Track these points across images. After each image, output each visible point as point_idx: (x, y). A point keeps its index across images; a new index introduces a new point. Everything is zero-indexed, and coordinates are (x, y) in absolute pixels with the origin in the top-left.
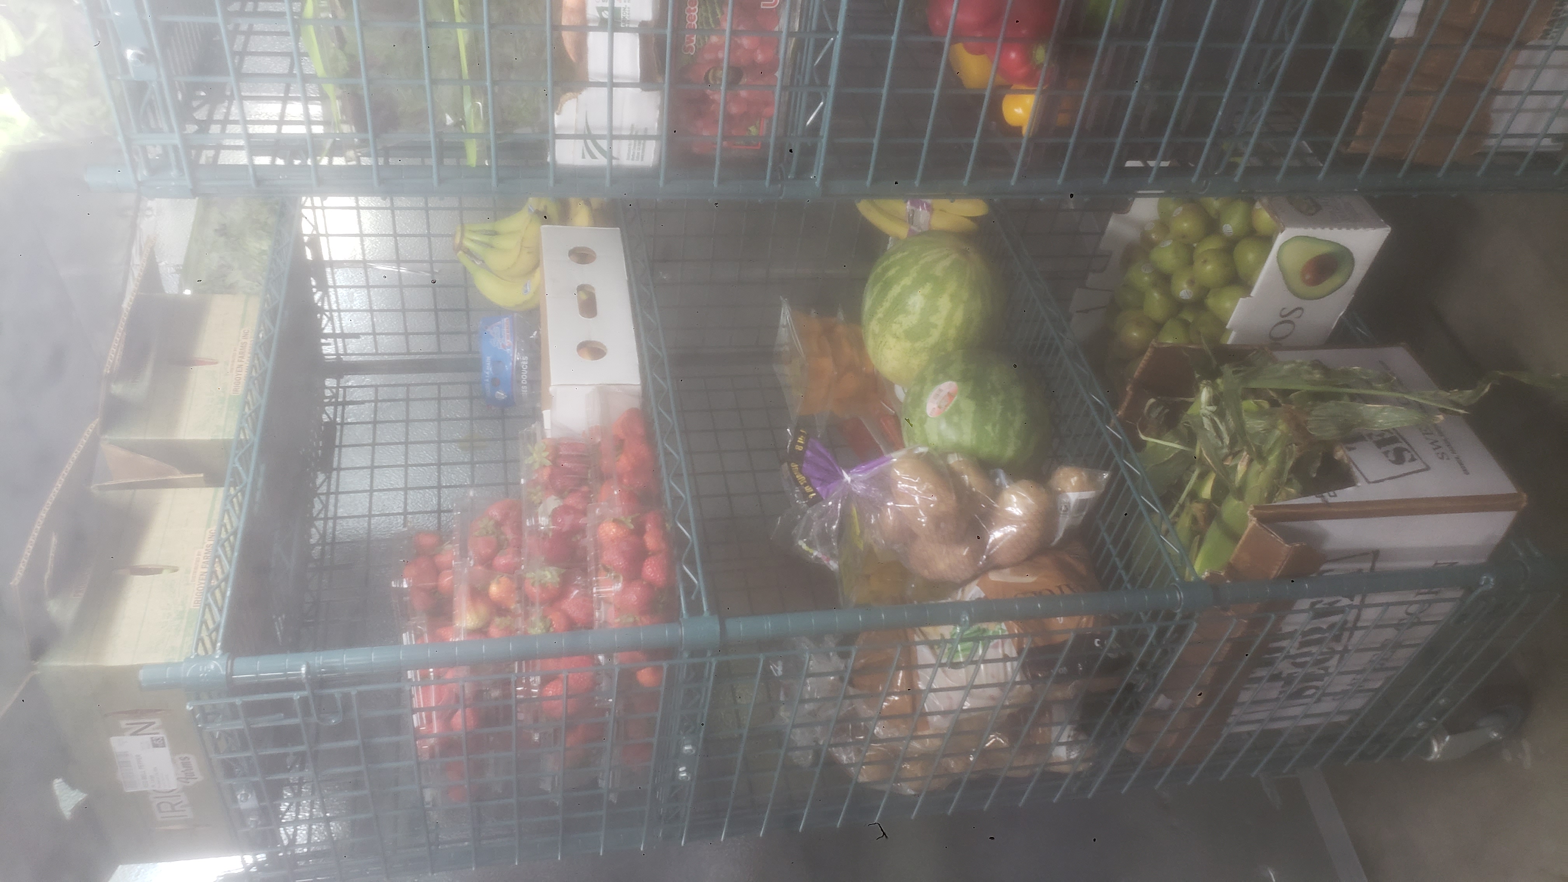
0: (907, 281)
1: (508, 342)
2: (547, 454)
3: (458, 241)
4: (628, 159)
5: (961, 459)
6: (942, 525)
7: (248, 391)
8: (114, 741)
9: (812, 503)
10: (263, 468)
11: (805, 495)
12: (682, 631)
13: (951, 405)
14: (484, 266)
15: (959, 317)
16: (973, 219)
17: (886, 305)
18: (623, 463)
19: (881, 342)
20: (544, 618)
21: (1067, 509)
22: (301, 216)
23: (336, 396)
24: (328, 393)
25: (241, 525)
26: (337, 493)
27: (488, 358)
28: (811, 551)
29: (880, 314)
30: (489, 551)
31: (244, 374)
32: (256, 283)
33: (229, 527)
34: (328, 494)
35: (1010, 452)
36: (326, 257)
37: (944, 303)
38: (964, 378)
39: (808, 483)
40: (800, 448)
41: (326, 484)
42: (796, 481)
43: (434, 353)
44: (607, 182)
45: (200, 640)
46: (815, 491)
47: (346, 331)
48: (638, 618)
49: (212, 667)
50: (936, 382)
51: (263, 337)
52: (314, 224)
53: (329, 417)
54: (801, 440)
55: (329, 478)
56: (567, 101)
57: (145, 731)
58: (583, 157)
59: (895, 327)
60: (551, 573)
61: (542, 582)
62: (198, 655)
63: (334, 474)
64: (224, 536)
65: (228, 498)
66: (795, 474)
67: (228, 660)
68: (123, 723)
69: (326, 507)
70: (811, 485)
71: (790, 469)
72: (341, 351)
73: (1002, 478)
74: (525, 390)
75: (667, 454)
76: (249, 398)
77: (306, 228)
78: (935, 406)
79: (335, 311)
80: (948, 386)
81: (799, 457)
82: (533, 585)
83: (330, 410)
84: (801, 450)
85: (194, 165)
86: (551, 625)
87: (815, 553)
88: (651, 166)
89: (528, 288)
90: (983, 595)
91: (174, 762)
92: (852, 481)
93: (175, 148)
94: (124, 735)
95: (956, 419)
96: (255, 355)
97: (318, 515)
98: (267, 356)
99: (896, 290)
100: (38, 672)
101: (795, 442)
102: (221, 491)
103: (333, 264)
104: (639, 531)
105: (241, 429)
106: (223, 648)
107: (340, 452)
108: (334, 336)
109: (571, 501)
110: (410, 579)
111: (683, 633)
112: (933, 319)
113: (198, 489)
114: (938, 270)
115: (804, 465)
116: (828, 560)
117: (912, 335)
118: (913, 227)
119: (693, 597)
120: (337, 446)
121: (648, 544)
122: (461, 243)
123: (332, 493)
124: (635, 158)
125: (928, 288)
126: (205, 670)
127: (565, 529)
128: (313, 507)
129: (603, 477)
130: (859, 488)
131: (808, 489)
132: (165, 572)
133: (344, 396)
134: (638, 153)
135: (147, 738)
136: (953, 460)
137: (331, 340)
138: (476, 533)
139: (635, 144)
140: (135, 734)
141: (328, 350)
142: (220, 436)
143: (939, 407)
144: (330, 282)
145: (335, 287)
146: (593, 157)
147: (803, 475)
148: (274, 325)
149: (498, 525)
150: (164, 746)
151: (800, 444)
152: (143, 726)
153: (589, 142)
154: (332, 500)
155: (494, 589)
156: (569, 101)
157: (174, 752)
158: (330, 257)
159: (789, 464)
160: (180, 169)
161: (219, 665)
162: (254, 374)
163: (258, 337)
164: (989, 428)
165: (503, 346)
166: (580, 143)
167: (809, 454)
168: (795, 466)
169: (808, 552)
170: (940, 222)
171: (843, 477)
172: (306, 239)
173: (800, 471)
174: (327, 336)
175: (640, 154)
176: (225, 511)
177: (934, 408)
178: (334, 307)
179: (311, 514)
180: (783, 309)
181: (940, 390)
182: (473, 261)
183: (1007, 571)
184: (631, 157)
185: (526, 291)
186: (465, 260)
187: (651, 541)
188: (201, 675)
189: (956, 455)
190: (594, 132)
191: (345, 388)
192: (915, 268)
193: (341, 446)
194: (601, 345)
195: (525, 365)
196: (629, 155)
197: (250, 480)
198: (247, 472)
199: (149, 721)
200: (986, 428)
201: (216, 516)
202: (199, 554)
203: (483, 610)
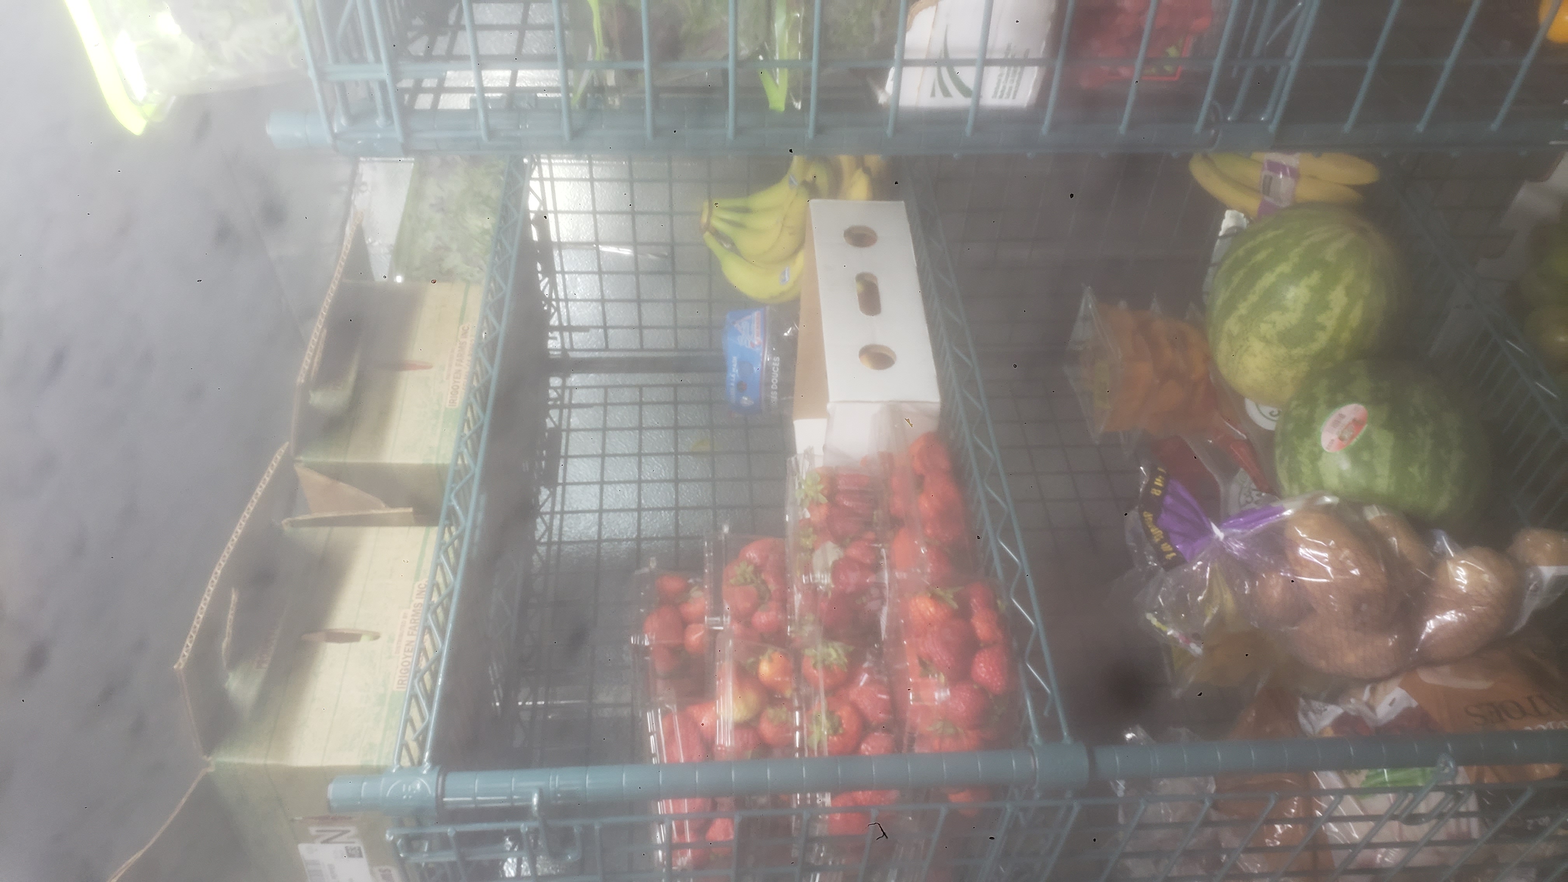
0: (1284, 268)
1: (757, 340)
2: (820, 487)
3: (704, 220)
4: (994, 96)
5: (1384, 514)
6: (1364, 607)
7: (468, 405)
8: (303, 849)
9: (1170, 566)
10: (483, 502)
11: (1160, 555)
12: (1035, 762)
13: (1358, 437)
14: (734, 250)
15: (1356, 316)
16: (1356, 188)
17: (1253, 298)
18: (925, 505)
19: (1241, 346)
20: (830, 714)
21: (1537, 589)
22: (530, 189)
23: (561, 397)
24: (553, 394)
25: (458, 587)
26: (563, 512)
27: (735, 359)
28: (1164, 628)
29: (1243, 309)
30: (748, 605)
31: (462, 382)
32: (478, 269)
33: (442, 586)
34: (552, 513)
35: (1443, 503)
36: (554, 238)
37: (1338, 297)
38: (1374, 400)
39: (1166, 539)
40: (1157, 493)
41: (550, 499)
42: (1149, 535)
43: (671, 350)
44: (968, 130)
45: (404, 745)
46: (1175, 550)
47: (573, 324)
48: (960, 730)
49: (419, 786)
50: (1333, 404)
51: (485, 337)
52: (541, 197)
53: (554, 422)
54: (1159, 482)
55: (553, 495)
56: (921, 10)
57: (337, 840)
58: (933, 94)
59: (1264, 328)
60: (836, 651)
61: (826, 663)
62: (401, 768)
63: (559, 489)
64: (435, 599)
65: (442, 548)
66: (1149, 526)
67: (439, 776)
68: (313, 830)
69: (549, 529)
70: (1169, 543)
71: (1142, 519)
72: (567, 346)
73: (1444, 543)
74: (774, 396)
75: (991, 502)
76: (469, 414)
77: (533, 204)
78: (1335, 437)
79: (562, 300)
80: (1351, 411)
81: (1155, 505)
82: (815, 666)
83: (554, 413)
84: (1158, 494)
85: (407, 112)
86: (841, 725)
87: (1170, 633)
88: (1025, 105)
89: (786, 276)
90: (1414, 704)
91: (372, 873)
92: (1226, 538)
93: (383, 85)
94: (313, 843)
95: (1366, 456)
96: (477, 360)
97: (540, 539)
98: (491, 360)
99: (1268, 279)
100: (211, 770)
101: (1151, 485)
102: (434, 532)
103: (561, 245)
104: (964, 613)
105: (459, 454)
106: (434, 761)
107: (566, 463)
108: (561, 328)
109: (854, 552)
110: (652, 634)
111: (1037, 767)
112: (1321, 319)
113: (406, 529)
114: (1330, 254)
115: (1163, 515)
116: (1188, 641)
117: (1287, 338)
118: (1268, 199)
119: (1046, 713)
120: (563, 457)
121: (979, 631)
122: (709, 222)
123: (557, 513)
124: (1005, 95)
125: (1315, 278)
126: (409, 789)
127: (849, 589)
128: (535, 528)
129: (896, 522)
130: (1237, 547)
131: (1166, 547)
132: (364, 639)
133: (570, 399)
134: (1011, 88)
135: (341, 847)
136: (1373, 514)
137: (557, 334)
138: (732, 581)
139: (1008, 74)
140: (327, 841)
141: (554, 344)
142: (434, 460)
143: (1341, 439)
144: (558, 268)
145: (563, 272)
146: (946, 93)
147: (1160, 529)
148: (500, 322)
149: (758, 570)
150: (361, 856)
151: (1157, 487)
152: (336, 834)
153: (944, 71)
154: (556, 522)
155: (765, 669)
156: (924, 11)
157: (372, 863)
158: (559, 238)
159: (1141, 512)
160: (388, 115)
161: (426, 784)
162: (475, 383)
163: (481, 336)
164: (1414, 470)
165: (753, 344)
166: (931, 73)
167: (1169, 500)
168: (1148, 516)
169: (1160, 630)
170: (1307, 191)
171: (1211, 532)
172: (532, 216)
173: (1155, 522)
174: (554, 329)
175: (1013, 90)
176: (438, 565)
177: (1332, 440)
178: (561, 295)
179: (534, 537)
180: (1084, 301)
181: (1342, 416)
182: (722, 245)
183: (1446, 669)
184: (999, 94)
185: (784, 280)
186: (712, 243)
187: (982, 627)
188: (405, 797)
189: (1375, 507)
190: (952, 56)
191: (571, 388)
192: (1296, 250)
193: (567, 457)
194: (888, 350)
195: (776, 367)
196: (996, 93)
197: (469, 524)
198: (466, 511)
199: (341, 828)
200: (1411, 470)
201: (428, 566)
202: (405, 617)
203: (752, 697)
